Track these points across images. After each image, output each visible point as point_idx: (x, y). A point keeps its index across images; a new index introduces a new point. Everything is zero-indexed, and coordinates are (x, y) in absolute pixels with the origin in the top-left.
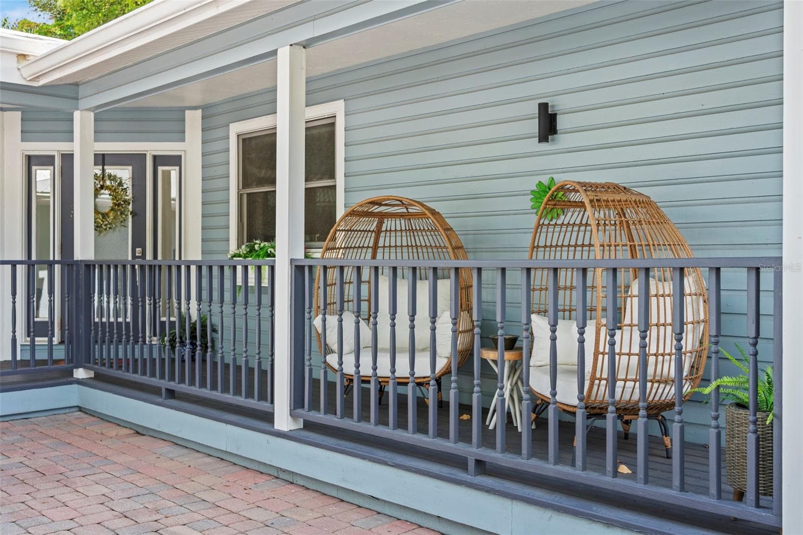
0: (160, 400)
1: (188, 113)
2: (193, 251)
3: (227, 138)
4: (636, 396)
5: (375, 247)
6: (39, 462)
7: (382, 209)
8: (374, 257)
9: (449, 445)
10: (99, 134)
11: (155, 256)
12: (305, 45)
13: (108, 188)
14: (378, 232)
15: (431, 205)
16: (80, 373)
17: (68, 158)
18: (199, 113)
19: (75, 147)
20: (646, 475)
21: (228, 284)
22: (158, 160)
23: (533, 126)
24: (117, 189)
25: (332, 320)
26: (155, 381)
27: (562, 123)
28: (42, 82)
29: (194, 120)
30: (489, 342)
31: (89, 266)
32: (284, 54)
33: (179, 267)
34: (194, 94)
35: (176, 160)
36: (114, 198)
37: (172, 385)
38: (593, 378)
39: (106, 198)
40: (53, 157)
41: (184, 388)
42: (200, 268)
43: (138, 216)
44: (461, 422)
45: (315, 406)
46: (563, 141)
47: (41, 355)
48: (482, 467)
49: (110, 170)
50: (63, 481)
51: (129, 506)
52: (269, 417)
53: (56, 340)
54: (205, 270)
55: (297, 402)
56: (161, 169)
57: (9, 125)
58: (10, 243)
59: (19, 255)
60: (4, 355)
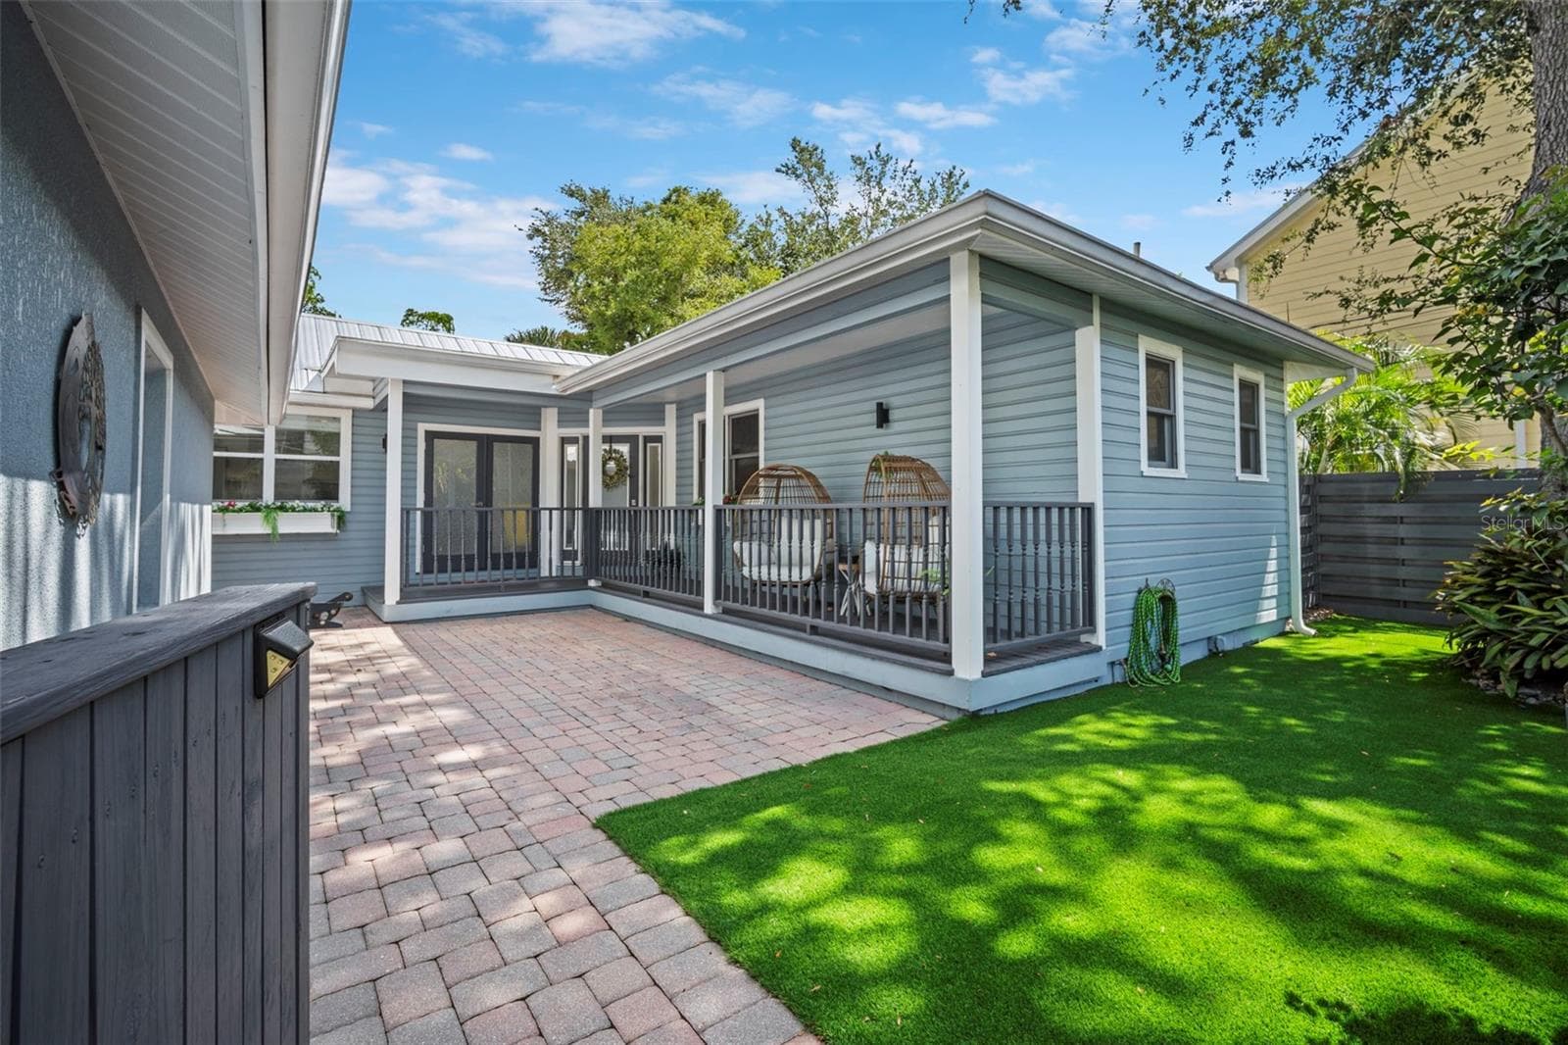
0: (639, 598)
1: (667, 407)
2: (670, 500)
3: (692, 423)
4: (906, 588)
5: (777, 498)
6: (563, 634)
7: (779, 472)
8: (777, 503)
9: (796, 617)
10: (606, 422)
11: (645, 504)
12: (724, 370)
13: (614, 459)
14: (778, 488)
15: (809, 470)
16: (592, 583)
17: (586, 438)
18: (674, 406)
19: (590, 431)
20: (928, 634)
21: (693, 524)
22: (648, 439)
23: (873, 418)
24: (619, 460)
25: (746, 545)
26: (637, 586)
27: (894, 415)
28: (568, 392)
29: (671, 411)
30: (842, 560)
31: (598, 511)
32: (710, 376)
33: (663, 511)
34: (671, 395)
35: (659, 439)
36: (618, 465)
37: (648, 588)
38: (883, 577)
39: (612, 465)
40: (577, 438)
41: (654, 590)
42: (676, 512)
43: (634, 477)
44: (827, 612)
45: (727, 599)
46: (895, 427)
47: (568, 573)
48: (814, 630)
49: (615, 446)
50: (576, 642)
51: (611, 654)
52: (701, 607)
53: (578, 563)
54: (679, 514)
55: (717, 596)
56: (649, 445)
57: (550, 416)
58: (549, 496)
59: (555, 504)
60: (545, 573)
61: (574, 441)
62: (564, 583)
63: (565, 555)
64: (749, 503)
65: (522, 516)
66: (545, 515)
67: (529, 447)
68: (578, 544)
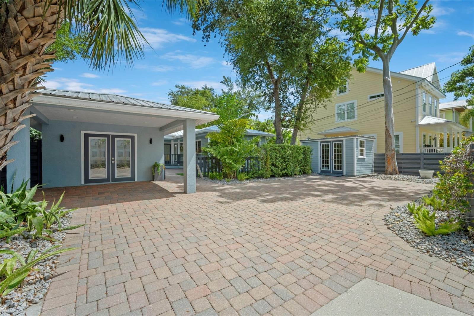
19: (178, 143)
57: (172, 141)
58: (172, 153)
59: (173, 154)
60: (172, 164)
61: (176, 144)
62: (174, 165)
63: (175, 162)
64: (200, 153)
65: (169, 155)
66: (172, 155)
67: (169, 145)
68: (177, 160)
